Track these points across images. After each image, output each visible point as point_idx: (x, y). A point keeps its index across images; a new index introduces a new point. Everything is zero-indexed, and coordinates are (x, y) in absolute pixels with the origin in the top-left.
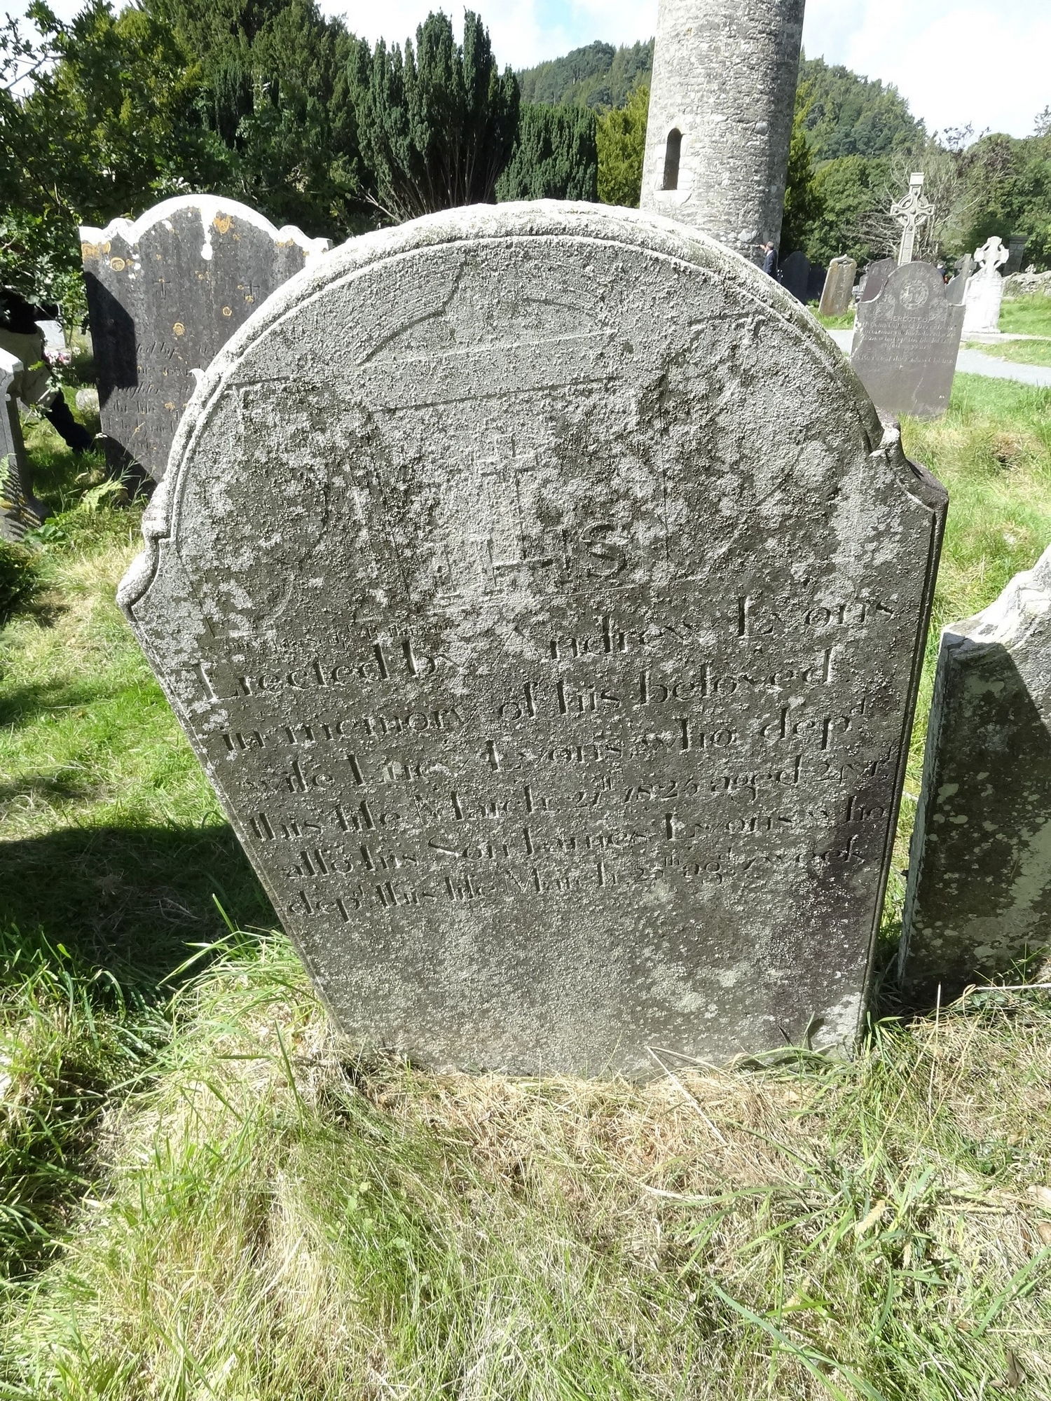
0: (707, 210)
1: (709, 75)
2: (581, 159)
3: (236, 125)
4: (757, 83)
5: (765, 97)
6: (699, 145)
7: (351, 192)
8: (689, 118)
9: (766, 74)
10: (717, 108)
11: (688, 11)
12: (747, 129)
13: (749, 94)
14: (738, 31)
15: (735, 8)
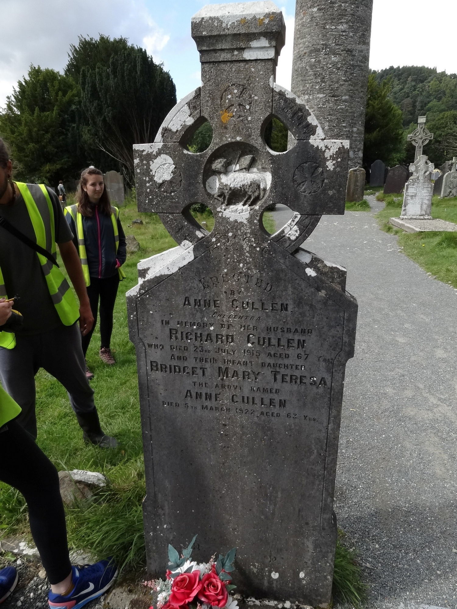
1: (316, 75)
4: (342, 76)
5: (347, 83)
9: (346, 72)
10: (321, 91)
11: (304, 44)
12: (337, 100)
13: (337, 82)
14: (330, 51)
15: (328, 40)
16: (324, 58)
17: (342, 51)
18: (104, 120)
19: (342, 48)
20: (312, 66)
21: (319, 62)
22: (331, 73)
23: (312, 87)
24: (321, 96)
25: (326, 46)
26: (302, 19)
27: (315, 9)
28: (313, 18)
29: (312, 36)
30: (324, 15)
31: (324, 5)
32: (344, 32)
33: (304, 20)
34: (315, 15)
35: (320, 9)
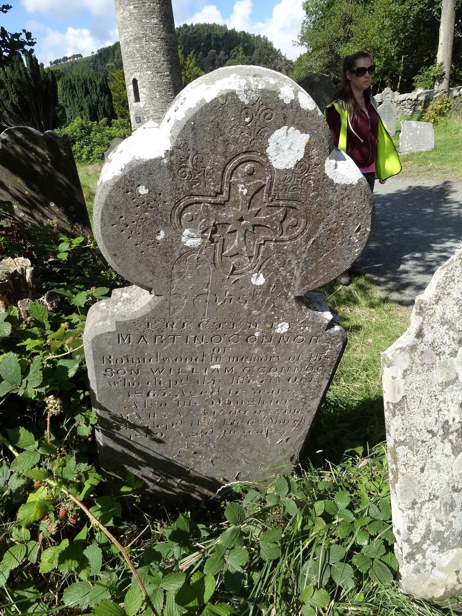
0: (153, 108)
1: (142, 57)
2: (102, 93)
4: (161, 58)
5: (166, 63)
6: (144, 84)
8: (138, 74)
9: (164, 54)
10: (148, 69)
11: (128, 33)
12: (161, 76)
13: (159, 62)
14: (149, 39)
15: (146, 30)
16: (146, 45)
17: (158, 39)
19: (157, 37)
20: (138, 51)
21: (143, 47)
22: (153, 56)
23: (141, 66)
24: (149, 73)
25: (145, 35)
26: (122, 14)
27: (132, 7)
28: (131, 14)
29: (133, 27)
30: (139, 12)
31: (138, 4)
32: (156, 24)
33: (125, 15)
34: (133, 12)
35: (135, 7)
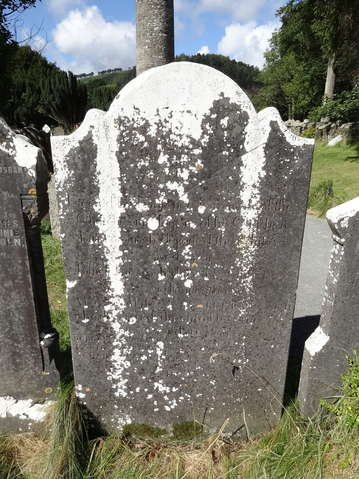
3: (21, 95)
7: (45, 114)
11: (142, 63)
15: (154, 63)
18: (56, 104)
26: (140, 51)
27: (147, 47)
28: (145, 51)
29: (146, 60)
30: (151, 51)
32: (161, 59)
35: (149, 47)
